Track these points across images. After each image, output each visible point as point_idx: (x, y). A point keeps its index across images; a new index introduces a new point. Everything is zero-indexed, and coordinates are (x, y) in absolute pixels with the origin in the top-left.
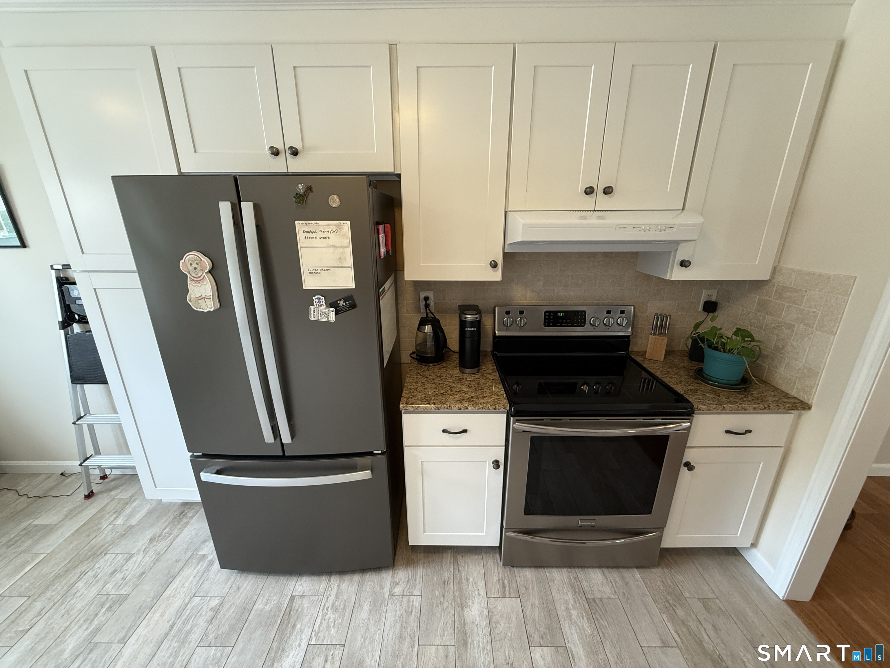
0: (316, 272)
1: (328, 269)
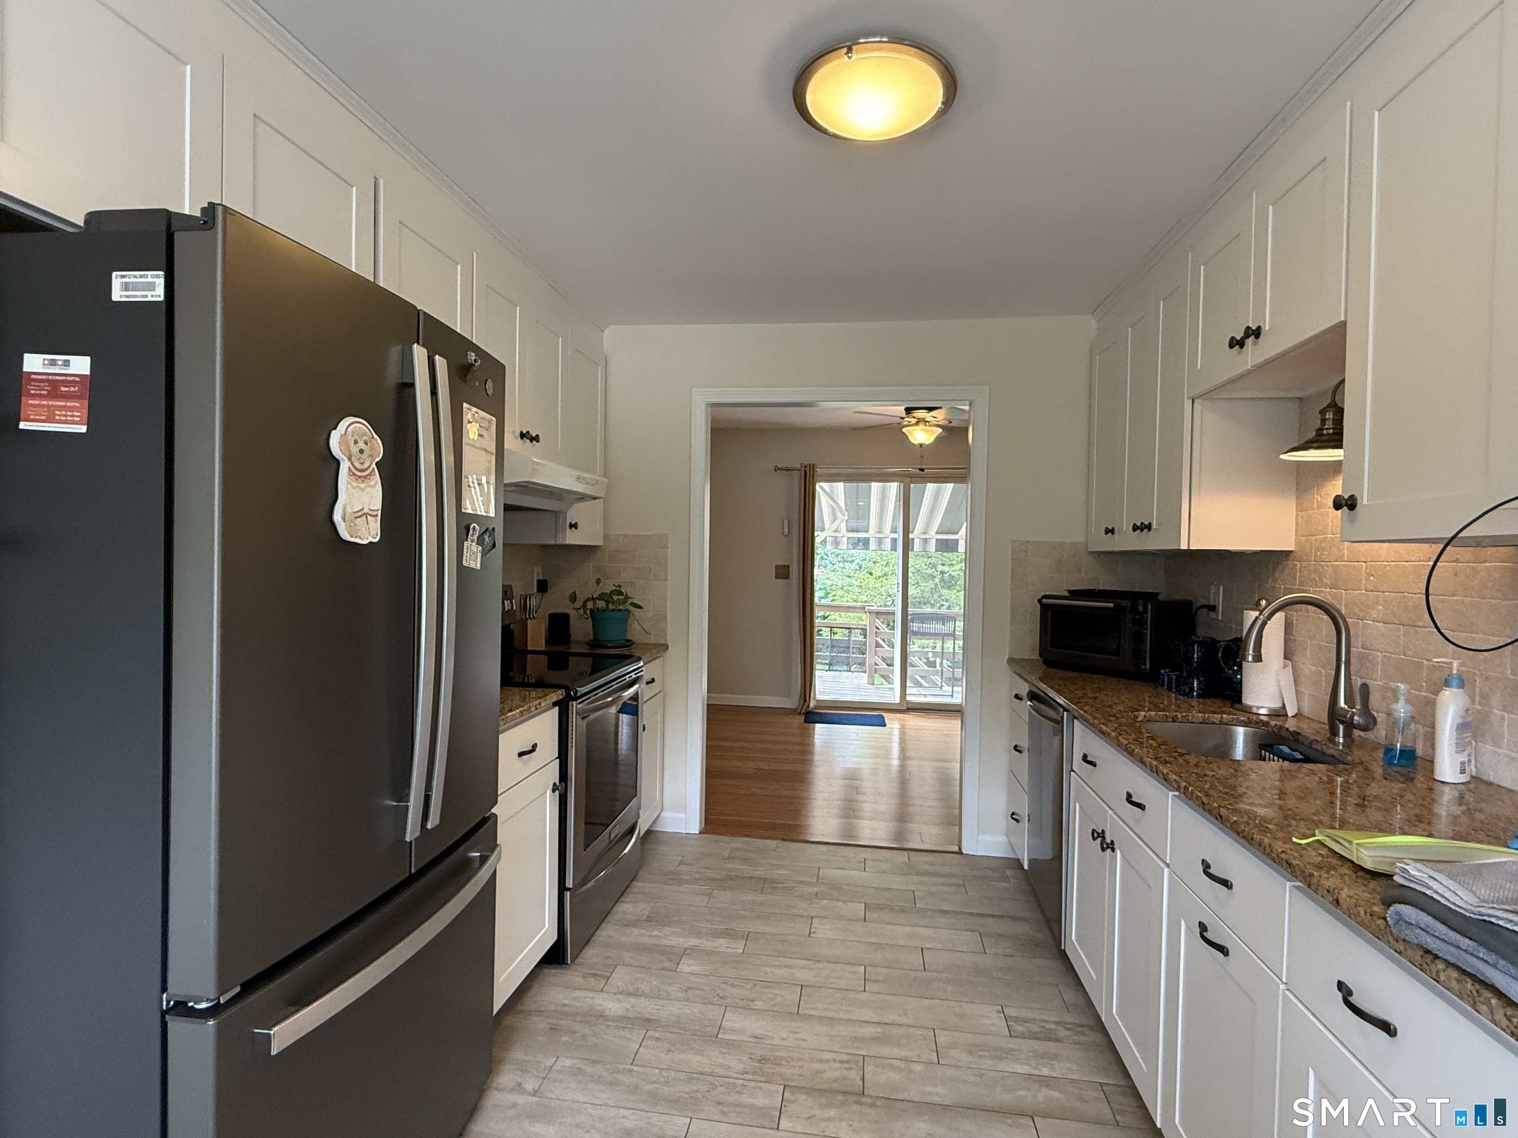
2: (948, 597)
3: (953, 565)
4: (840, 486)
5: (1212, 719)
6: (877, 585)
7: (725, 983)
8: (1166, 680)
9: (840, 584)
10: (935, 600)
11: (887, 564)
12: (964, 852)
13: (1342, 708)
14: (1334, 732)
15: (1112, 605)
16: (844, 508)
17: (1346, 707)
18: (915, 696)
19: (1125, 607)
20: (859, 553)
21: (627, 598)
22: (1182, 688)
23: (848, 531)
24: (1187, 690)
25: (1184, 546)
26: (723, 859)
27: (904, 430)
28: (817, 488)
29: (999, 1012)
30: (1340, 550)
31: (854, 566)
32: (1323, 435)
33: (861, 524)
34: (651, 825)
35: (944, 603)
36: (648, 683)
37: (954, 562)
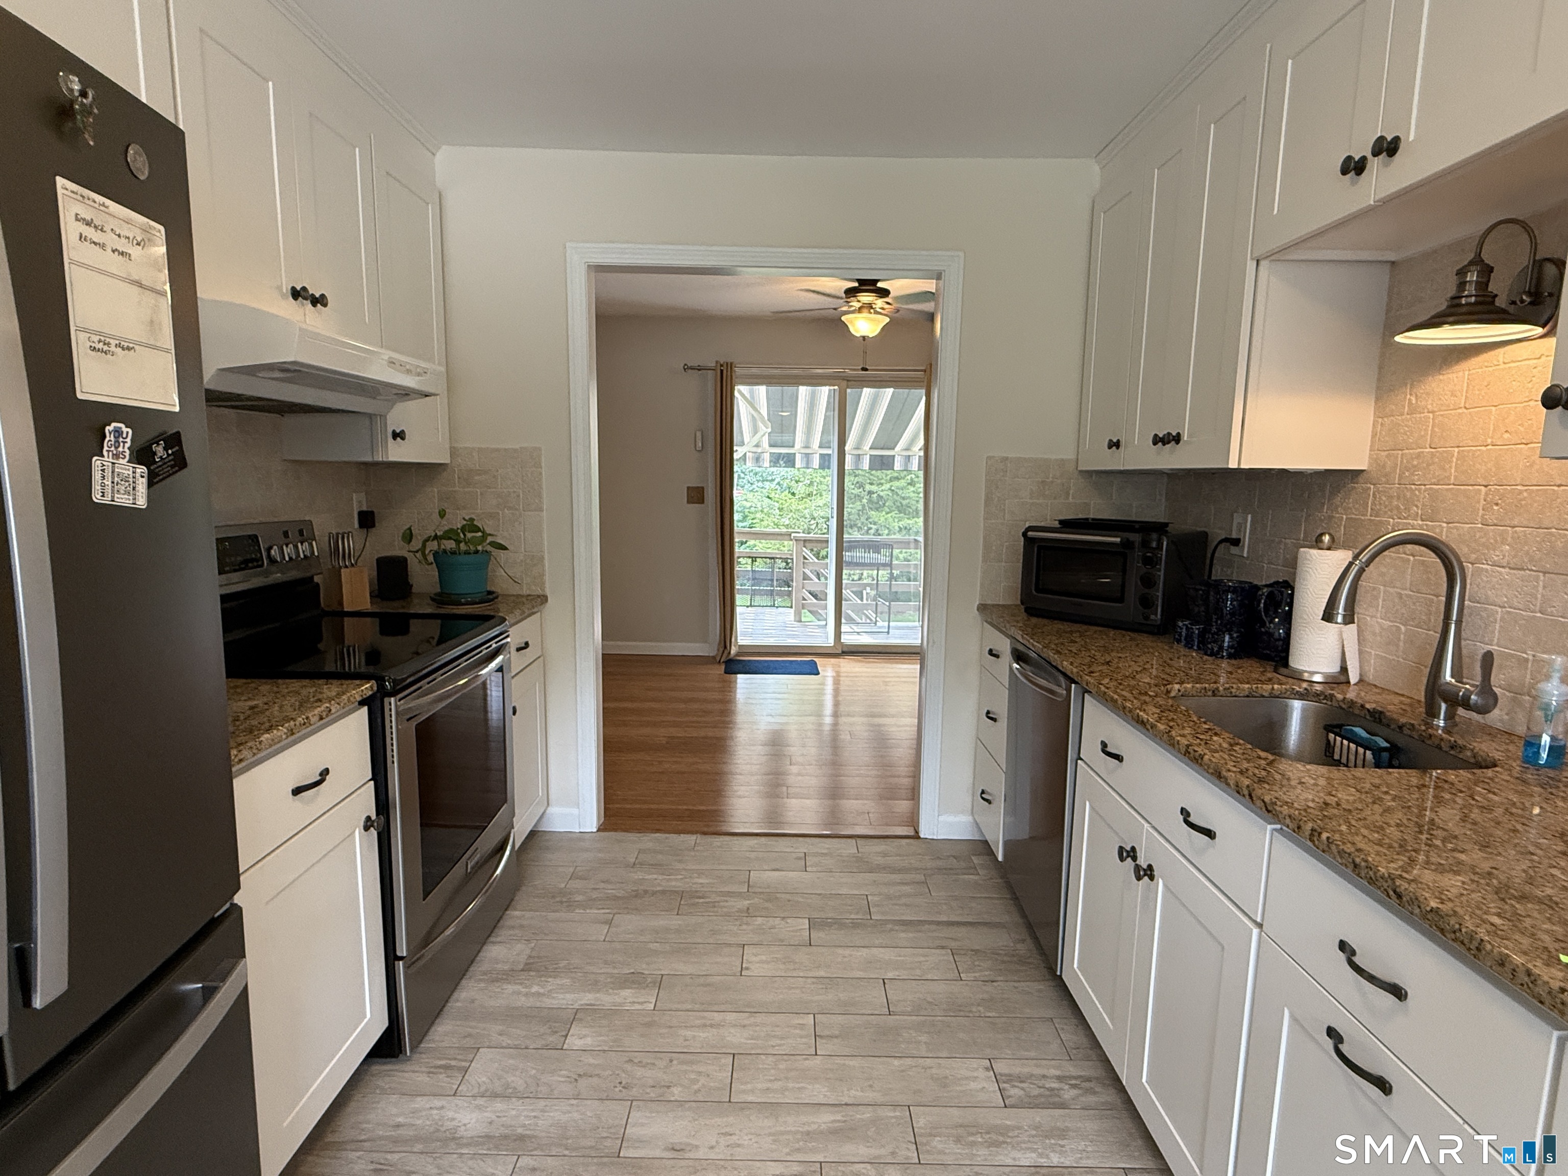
0: (106, 348)
1: (131, 345)
2: (876, 520)
3: (882, 484)
4: (762, 390)
5: (1260, 691)
6: (800, 507)
7: (630, 1061)
8: (1184, 634)
9: (759, 505)
10: (863, 523)
11: (811, 484)
12: (922, 836)
13: (1447, 683)
14: (1432, 712)
15: (1118, 540)
16: (766, 418)
17: (1453, 681)
18: (852, 637)
19: (1133, 543)
20: (782, 471)
21: (485, 535)
22: (1209, 646)
23: (771, 446)
24: (1216, 649)
25: (1233, 464)
26: (627, 866)
27: (843, 318)
28: (736, 394)
29: (987, 1069)
30: (1444, 469)
31: (773, 485)
32: (1460, 305)
33: (786, 438)
34: (535, 826)
35: (872, 526)
36: (519, 649)
37: (883, 481)
